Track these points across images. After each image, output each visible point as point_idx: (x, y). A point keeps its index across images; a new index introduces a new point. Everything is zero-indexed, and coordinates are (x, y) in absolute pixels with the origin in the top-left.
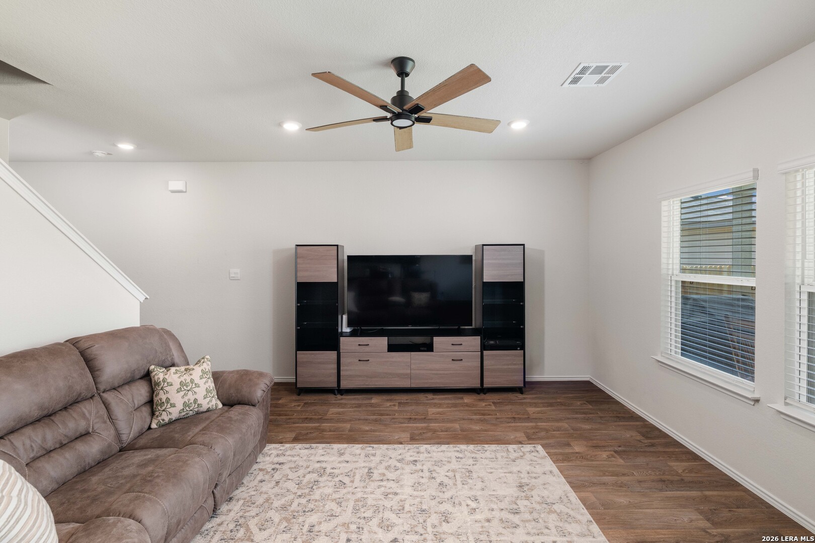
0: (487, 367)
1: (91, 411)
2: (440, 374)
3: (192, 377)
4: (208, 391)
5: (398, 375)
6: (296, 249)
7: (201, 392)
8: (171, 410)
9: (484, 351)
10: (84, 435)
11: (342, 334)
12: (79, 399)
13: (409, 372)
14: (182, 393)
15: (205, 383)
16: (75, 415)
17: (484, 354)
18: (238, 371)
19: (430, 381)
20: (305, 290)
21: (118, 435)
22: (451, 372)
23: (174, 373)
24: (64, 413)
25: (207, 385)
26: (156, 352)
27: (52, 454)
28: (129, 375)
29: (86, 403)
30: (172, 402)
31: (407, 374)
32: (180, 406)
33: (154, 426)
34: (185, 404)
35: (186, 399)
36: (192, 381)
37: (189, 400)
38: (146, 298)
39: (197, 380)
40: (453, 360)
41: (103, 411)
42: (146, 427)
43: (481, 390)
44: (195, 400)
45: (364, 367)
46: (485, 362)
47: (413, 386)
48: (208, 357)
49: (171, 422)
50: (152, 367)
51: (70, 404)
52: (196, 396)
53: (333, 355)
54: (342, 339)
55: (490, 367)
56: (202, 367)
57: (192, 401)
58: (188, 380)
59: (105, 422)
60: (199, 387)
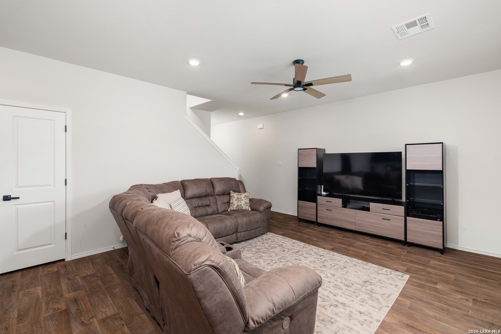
0: (410, 228)
1: (211, 199)
2: (374, 226)
3: (241, 197)
4: (246, 203)
5: (349, 222)
6: (298, 151)
7: (243, 203)
8: (233, 206)
9: (407, 217)
10: (208, 206)
11: (321, 195)
12: (209, 195)
13: (354, 221)
14: (237, 201)
15: (245, 200)
16: (207, 199)
17: (407, 219)
18: (259, 199)
19: (368, 229)
20: (302, 171)
21: (217, 209)
22: (382, 226)
23: (236, 194)
24: (205, 198)
25: (246, 201)
26: (233, 186)
27: (200, 207)
28: (223, 192)
29: (210, 197)
30: (234, 203)
31: (353, 222)
32: (236, 206)
33: (229, 210)
34: (238, 206)
35: (238, 204)
36: (241, 198)
37: (239, 204)
38: (240, 170)
39: (242, 198)
40: (383, 219)
41: (214, 201)
42: (227, 210)
43: (405, 243)
44: (241, 205)
45: (328, 213)
46: (408, 225)
47: (357, 230)
48: (249, 191)
49: (233, 210)
50: (231, 191)
51: (206, 196)
52: (241, 203)
53: (314, 204)
54: (318, 197)
55: (412, 229)
56: (245, 194)
57: (240, 205)
58: (240, 198)
59: (215, 204)
60: (243, 200)
